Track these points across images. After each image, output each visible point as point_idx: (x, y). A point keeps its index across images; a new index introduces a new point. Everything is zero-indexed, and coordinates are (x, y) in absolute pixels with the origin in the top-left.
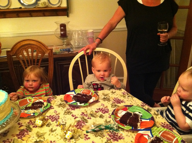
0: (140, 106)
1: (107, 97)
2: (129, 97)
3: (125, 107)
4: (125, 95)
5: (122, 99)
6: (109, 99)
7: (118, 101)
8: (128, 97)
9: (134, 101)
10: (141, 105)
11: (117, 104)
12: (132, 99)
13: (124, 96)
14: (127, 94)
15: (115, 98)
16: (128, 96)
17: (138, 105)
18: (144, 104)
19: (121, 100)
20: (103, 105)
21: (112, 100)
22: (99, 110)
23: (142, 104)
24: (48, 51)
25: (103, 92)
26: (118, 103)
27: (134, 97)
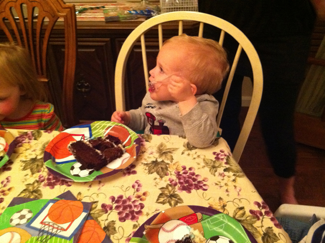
0: (248, 213)
1: (163, 161)
2: (226, 173)
3: (192, 212)
4: (217, 164)
5: (203, 173)
6: (167, 169)
7: (187, 182)
8: (225, 170)
9: (238, 189)
10: (251, 212)
11: (178, 192)
12: (234, 180)
13: (214, 167)
14: (225, 161)
15: (184, 168)
16: (228, 166)
17: (242, 208)
18: (263, 211)
19: (199, 179)
20: (136, 187)
21: (173, 173)
22: (117, 202)
23: (256, 208)
24: (62, 12)
25: (164, 142)
26: (184, 188)
27: (241, 174)
